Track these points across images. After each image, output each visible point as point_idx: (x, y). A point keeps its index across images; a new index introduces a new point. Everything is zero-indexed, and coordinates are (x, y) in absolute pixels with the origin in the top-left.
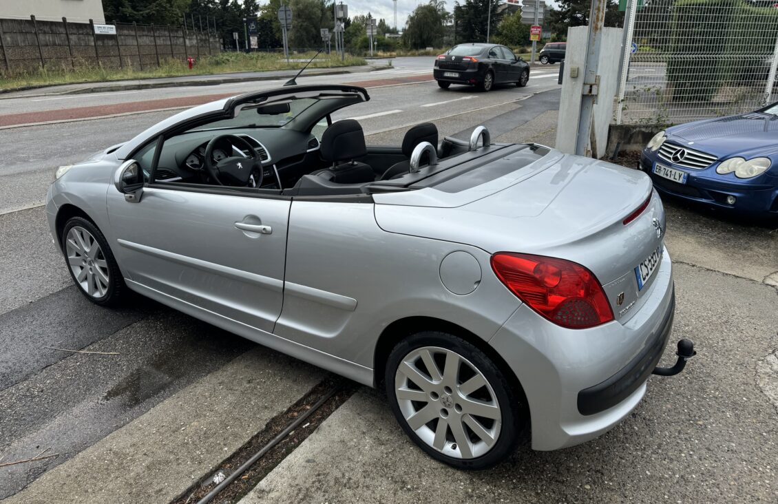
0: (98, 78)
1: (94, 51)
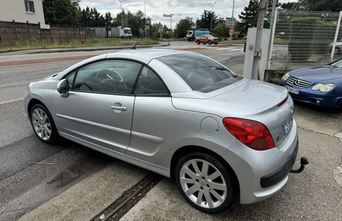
0: (42, 47)
1: (40, 36)
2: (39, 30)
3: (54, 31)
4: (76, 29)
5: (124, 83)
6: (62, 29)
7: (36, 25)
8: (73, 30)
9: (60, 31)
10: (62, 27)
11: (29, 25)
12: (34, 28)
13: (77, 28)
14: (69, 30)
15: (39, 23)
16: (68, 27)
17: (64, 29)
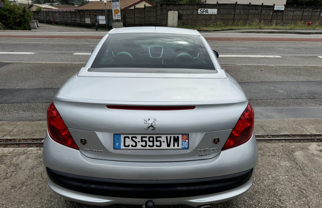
2: (272, 12)
3: (287, 13)
4: (316, 10)
5: (163, 61)
6: (298, 10)
7: (271, 6)
8: (312, 11)
9: (294, 13)
10: (299, 8)
11: (263, 7)
12: (267, 10)
13: (318, 10)
14: (306, 11)
15: (274, 5)
16: (307, 8)
17: (301, 10)
